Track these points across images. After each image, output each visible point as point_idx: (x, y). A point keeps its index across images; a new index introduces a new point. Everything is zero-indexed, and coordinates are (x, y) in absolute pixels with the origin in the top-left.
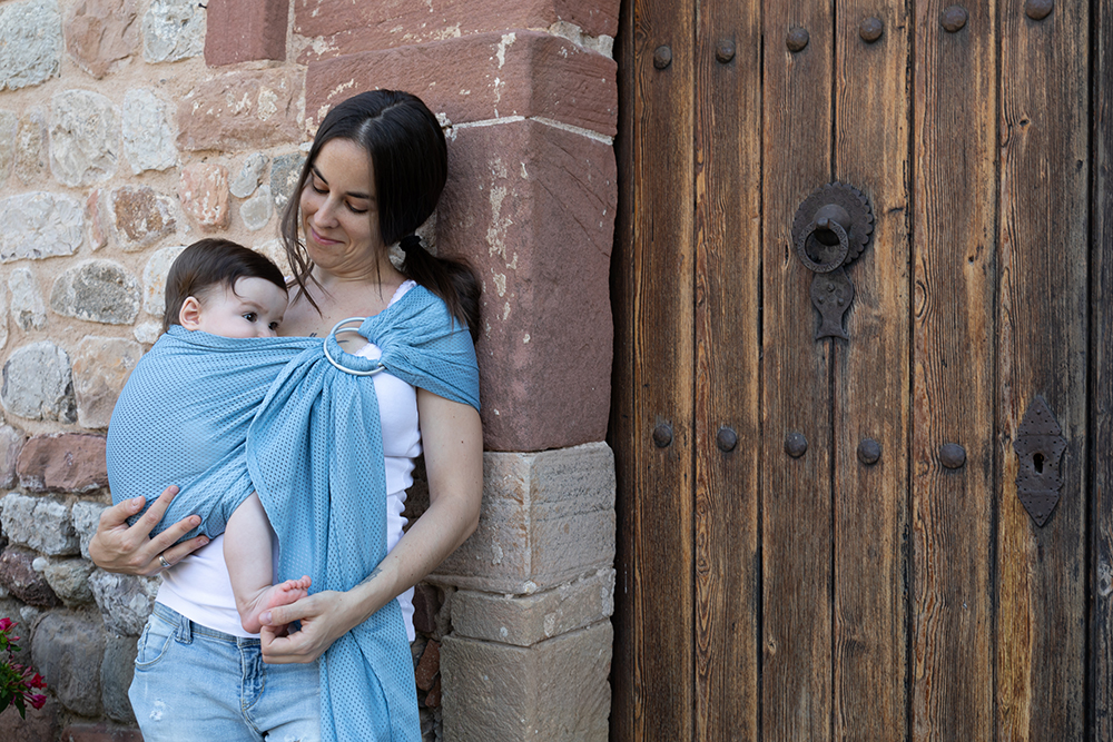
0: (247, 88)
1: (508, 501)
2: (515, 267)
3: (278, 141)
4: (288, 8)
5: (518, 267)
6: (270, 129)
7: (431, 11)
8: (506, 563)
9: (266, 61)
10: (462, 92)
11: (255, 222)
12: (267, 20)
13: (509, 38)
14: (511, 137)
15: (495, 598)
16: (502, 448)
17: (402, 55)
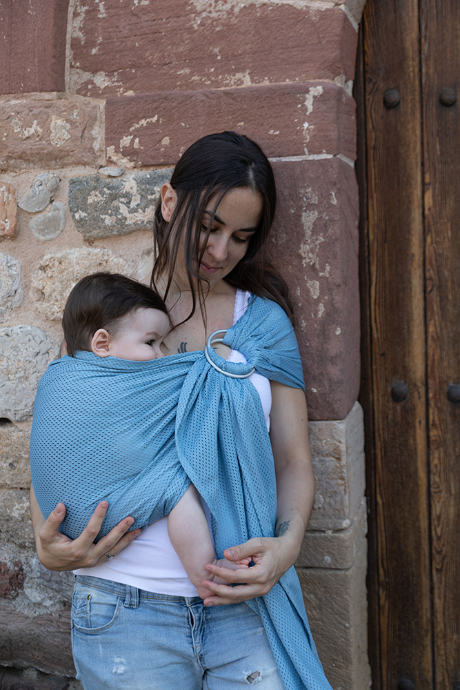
0: (36, 117)
1: (327, 459)
2: (328, 276)
3: (70, 164)
4: (65, 45)
5: (330, 275)
6: (63, 153)
7: (219, 58)
8: (327, 507)
9: (55, 93)
10: (271, 132)
11: (47, 233)
12: (54, 57)
13: (319, 90)
14: (320, 171)
15: (317, 534)
16: (319, 418)
17: (208, 97)
